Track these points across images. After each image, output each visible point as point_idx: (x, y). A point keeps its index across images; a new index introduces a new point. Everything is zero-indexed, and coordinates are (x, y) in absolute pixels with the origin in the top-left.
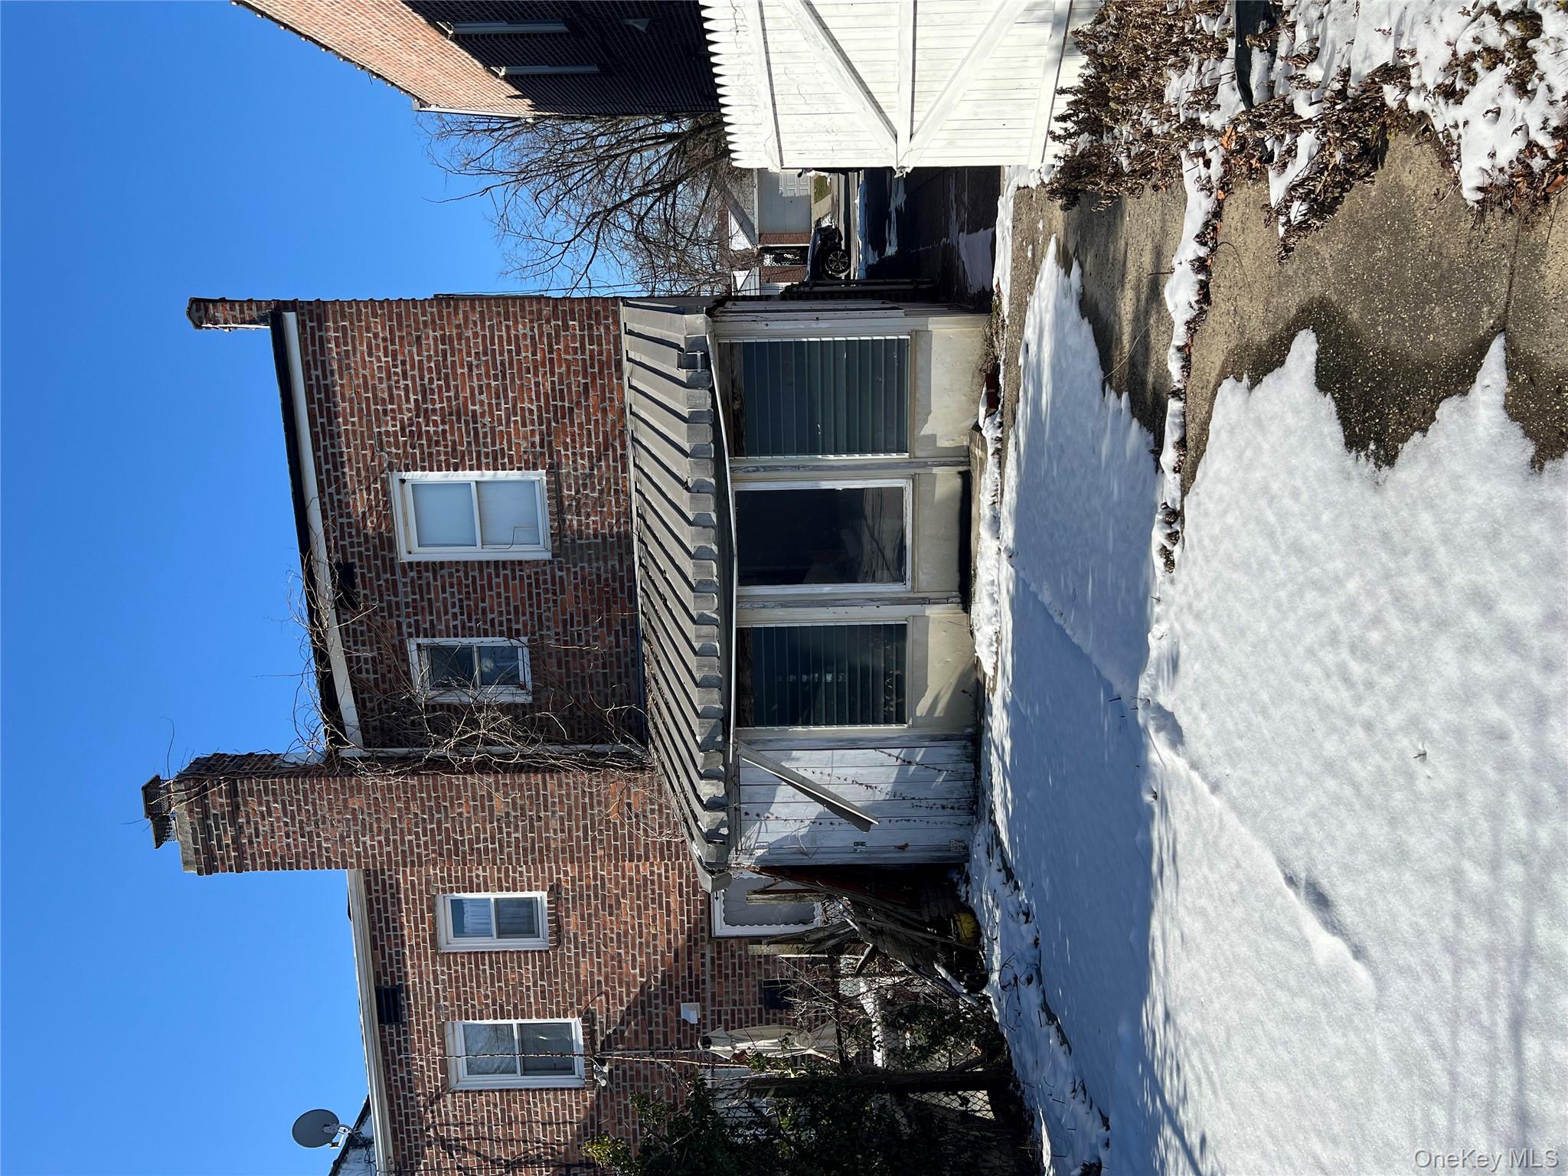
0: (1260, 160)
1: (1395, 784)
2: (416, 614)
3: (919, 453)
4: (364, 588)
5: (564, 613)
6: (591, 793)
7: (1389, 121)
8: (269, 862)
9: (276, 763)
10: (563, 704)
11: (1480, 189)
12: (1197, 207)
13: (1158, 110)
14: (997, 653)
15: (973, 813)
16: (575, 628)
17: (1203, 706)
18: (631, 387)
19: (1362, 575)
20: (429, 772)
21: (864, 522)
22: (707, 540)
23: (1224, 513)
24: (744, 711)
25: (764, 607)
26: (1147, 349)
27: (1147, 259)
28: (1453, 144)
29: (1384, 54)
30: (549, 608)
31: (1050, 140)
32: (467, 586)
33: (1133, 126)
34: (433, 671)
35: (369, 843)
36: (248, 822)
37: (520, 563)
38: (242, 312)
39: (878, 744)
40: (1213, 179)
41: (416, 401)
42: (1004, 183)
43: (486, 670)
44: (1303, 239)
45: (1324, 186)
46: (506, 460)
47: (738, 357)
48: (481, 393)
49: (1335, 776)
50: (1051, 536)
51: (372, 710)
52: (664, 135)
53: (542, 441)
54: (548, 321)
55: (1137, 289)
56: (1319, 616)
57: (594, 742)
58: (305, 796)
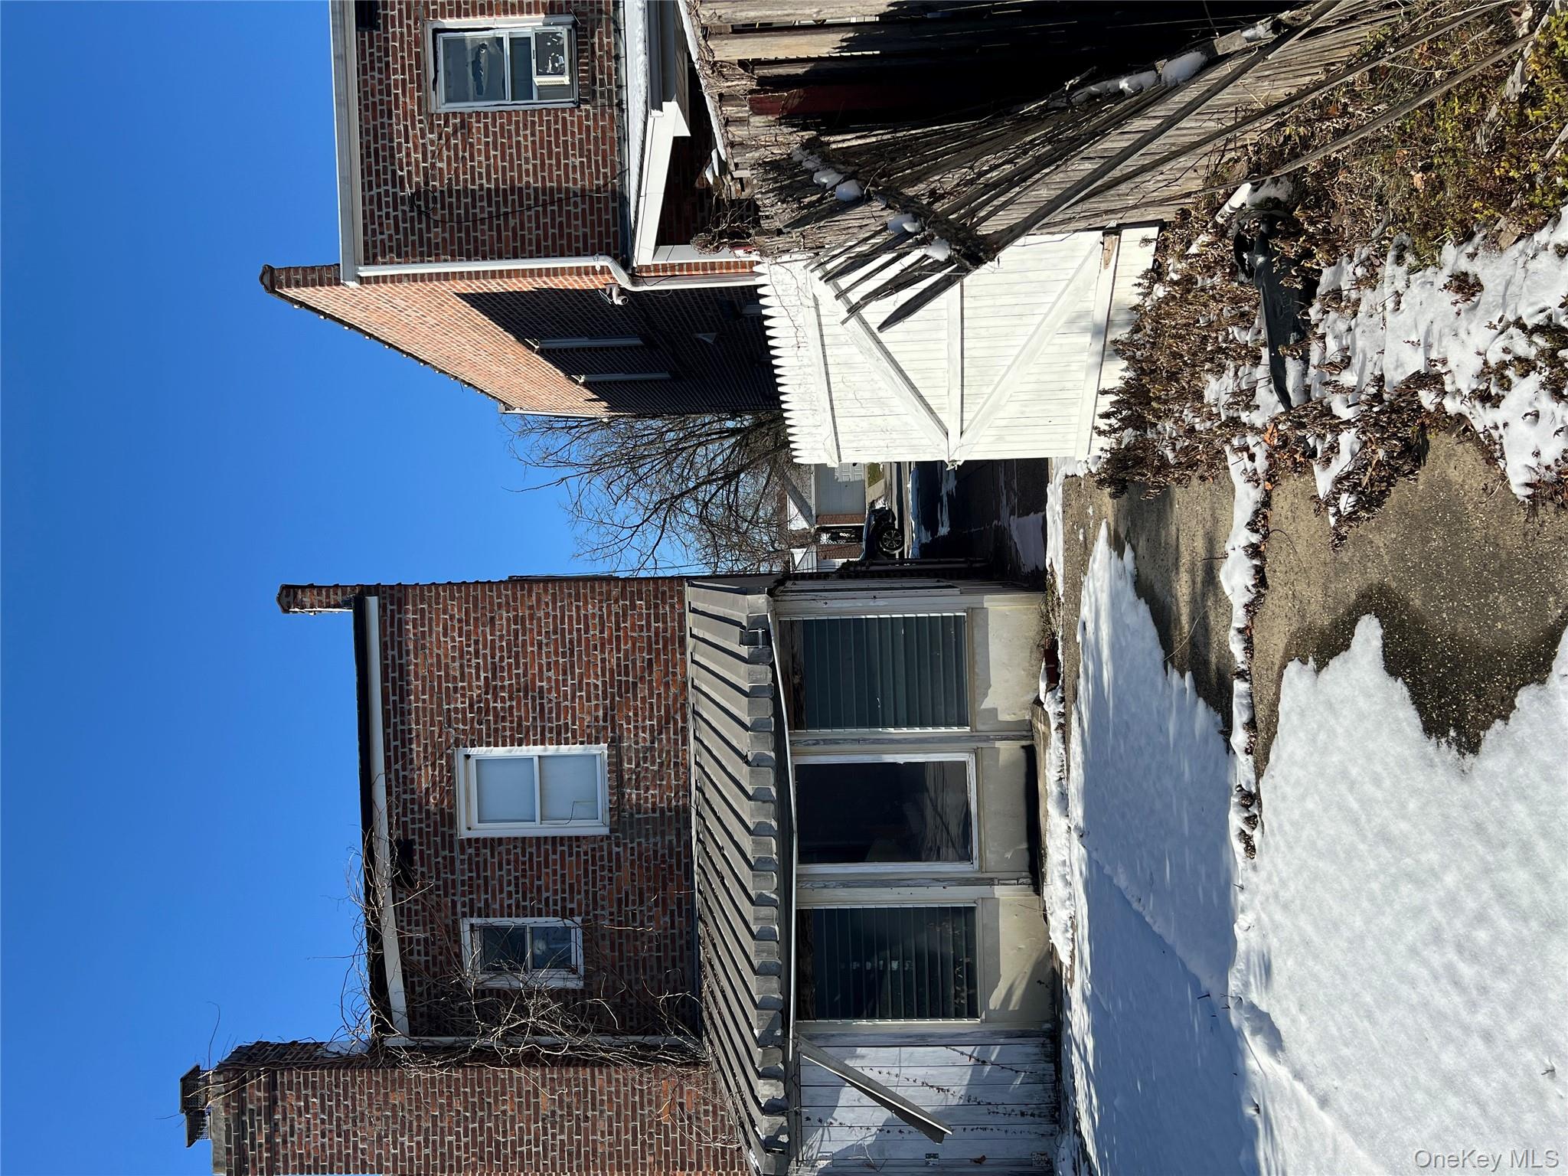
0: (1303, 454)
1: (1525, 1105)
2: (471, 893)
3: (980, 727)
4: (422, 865)
5: (619, 892)
6: (641, 1091)
7: (1428, 422)
8: (302, 1164)
9: (319, 1052)
10: (615, 990)
11: (1528, 485)
12: (1246, 499)
13: (1199, 409)
14: (1073, 940)
15: (1056, 1122)
16: (630, 907)
17: (1302, 1007)
18: (693, 661)
19: (1459, 868)
20: (475, 1064)
21: (926, 795)
22: (767, 816)
23: (1303, 798)
24: (805, 1002)
25: (825, 887)
26: (1207, 630)
27: (1200, 544)
28: (1495, 444)
29: (1416, 363)
30: (604, 886)
31: (1095, 435)
32: (524, 863)
33: (1175, 423)
34: (485, 954)
35: (407, 1144)
36: (284, 1119)
37: (578, 838)
38: (328, 597)
39: (949, 1041)
40: (1259, 471)
41: (486, 678)
42: (1052, 472)
43: (538, 952)
44: (1355, 529)
45: (1370, 479)
46: (570, 735)
47: (798, 633)
48: (549, 670)
49: (1457, 1093)
50: (1123, 816)
51: (421, 995)
52: (728, 430)
53: (605, 715)
54: (616, 601)
55: (1192, 571)
56: (1418, 912)
57: (645, 1033)
58: (345, 1090)
